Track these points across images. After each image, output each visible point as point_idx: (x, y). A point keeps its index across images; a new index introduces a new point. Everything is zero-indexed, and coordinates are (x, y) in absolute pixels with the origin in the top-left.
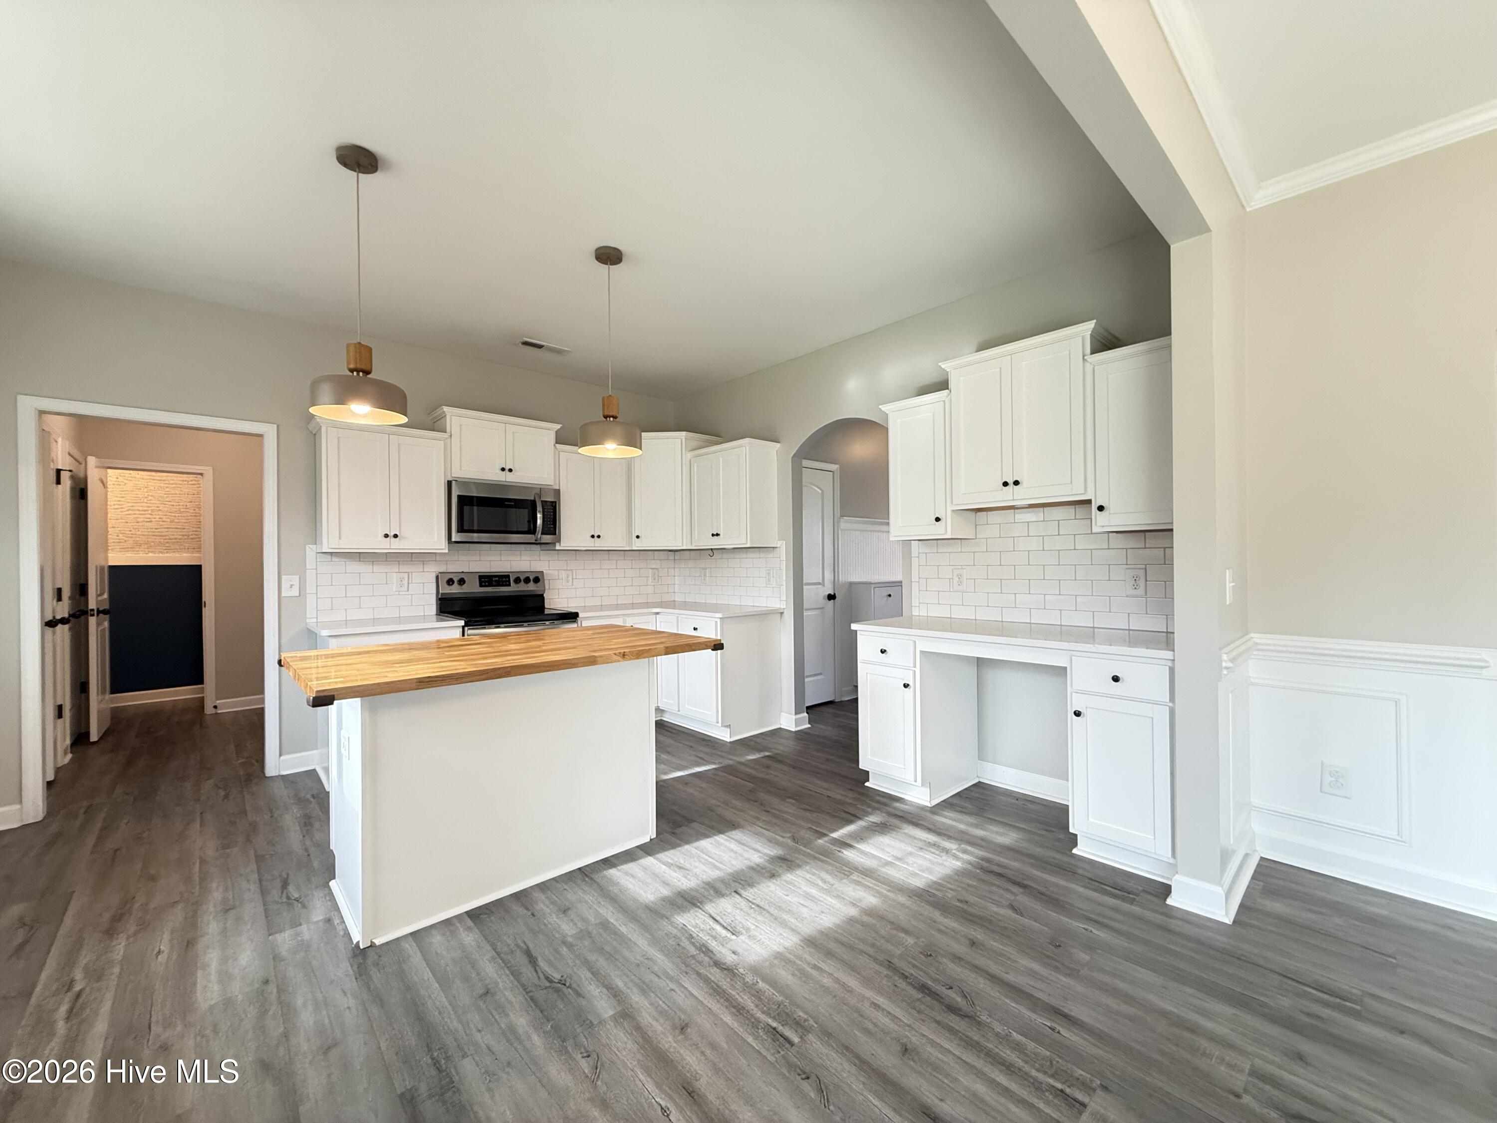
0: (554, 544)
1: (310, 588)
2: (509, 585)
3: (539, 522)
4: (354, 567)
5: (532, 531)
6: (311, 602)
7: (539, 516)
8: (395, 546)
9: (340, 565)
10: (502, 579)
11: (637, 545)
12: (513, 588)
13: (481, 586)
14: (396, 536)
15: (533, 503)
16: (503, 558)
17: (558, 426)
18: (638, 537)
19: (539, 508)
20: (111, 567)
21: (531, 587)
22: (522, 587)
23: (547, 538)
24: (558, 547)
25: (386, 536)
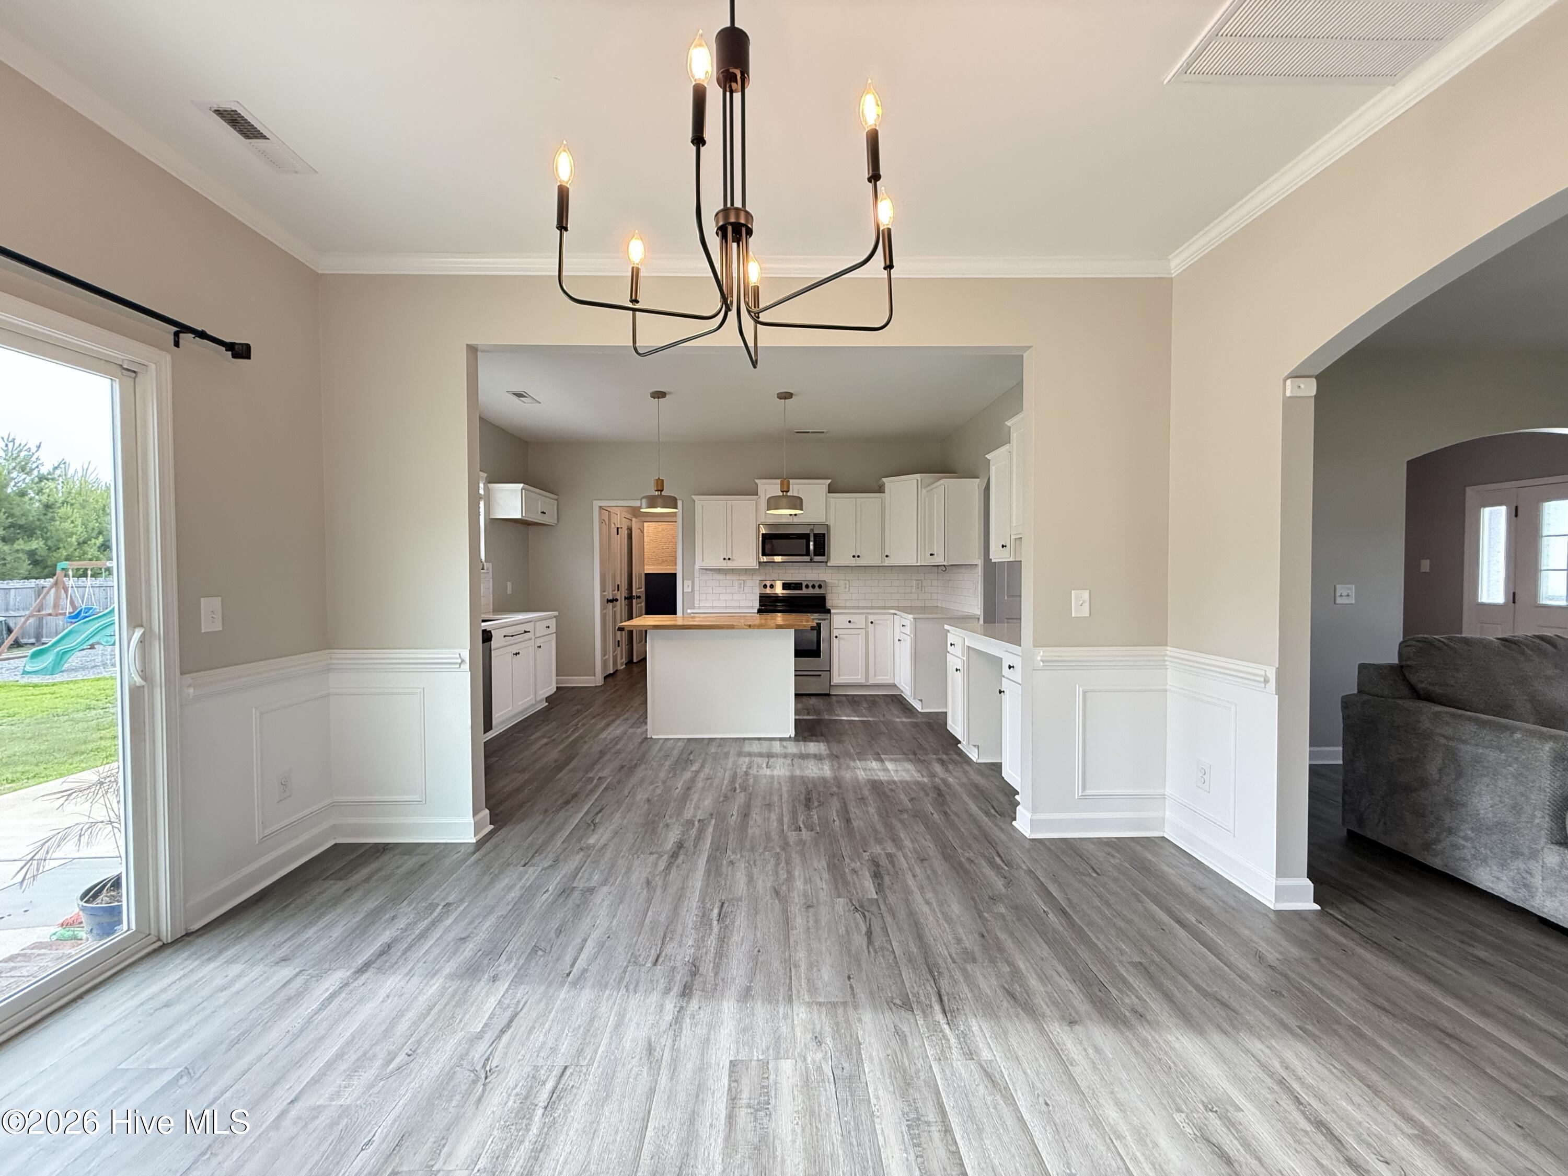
0: (826, 562)
1: (696, 588)
2: (801, 589)
3: (812, 547)
4: (718, 577)
5: (808, 554)
6: (696, 593)
7: (811, 543)
8: (730, 565)
9: (709, 576)
10: (797, 586)
11: (887, 562)
12: (804, 591)
13: (784, 589)
14: (729, 559)
15: (808, 535)
16: (801, 571)
17: (829, 481)
18: (887, 556)
19: (812, 538)
20: (646, 574)
21: (817, 591)
22: (810, 591)
23: (817, 558)
24: (829, 564)
25: (724, 559)
